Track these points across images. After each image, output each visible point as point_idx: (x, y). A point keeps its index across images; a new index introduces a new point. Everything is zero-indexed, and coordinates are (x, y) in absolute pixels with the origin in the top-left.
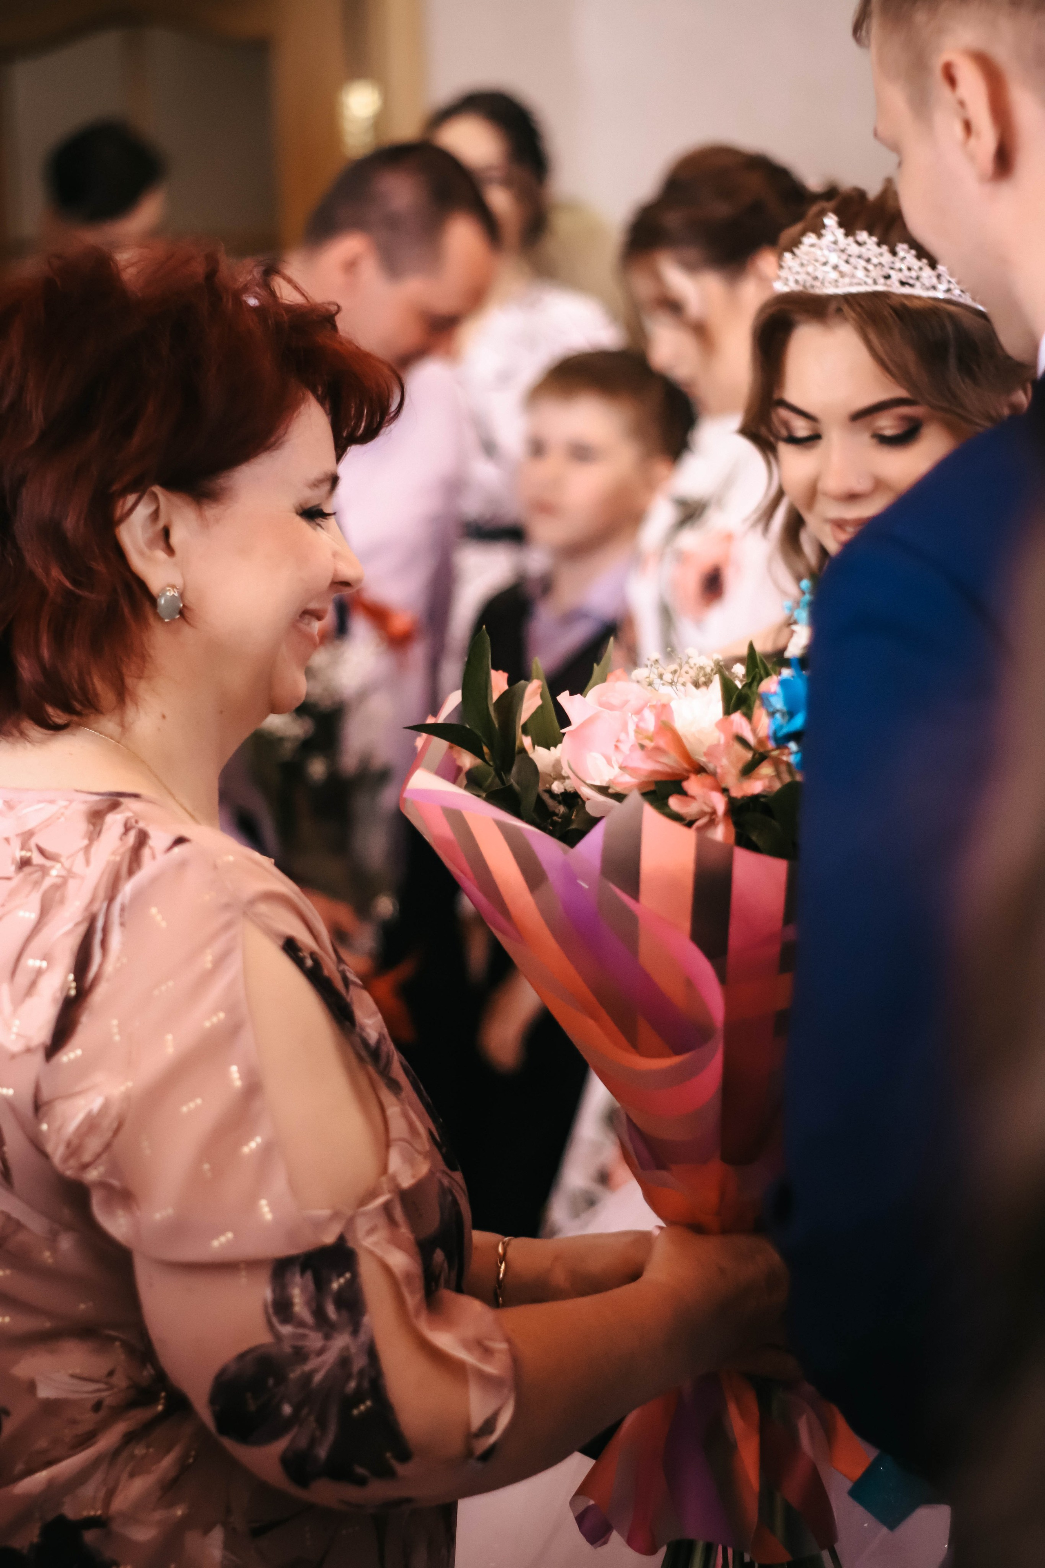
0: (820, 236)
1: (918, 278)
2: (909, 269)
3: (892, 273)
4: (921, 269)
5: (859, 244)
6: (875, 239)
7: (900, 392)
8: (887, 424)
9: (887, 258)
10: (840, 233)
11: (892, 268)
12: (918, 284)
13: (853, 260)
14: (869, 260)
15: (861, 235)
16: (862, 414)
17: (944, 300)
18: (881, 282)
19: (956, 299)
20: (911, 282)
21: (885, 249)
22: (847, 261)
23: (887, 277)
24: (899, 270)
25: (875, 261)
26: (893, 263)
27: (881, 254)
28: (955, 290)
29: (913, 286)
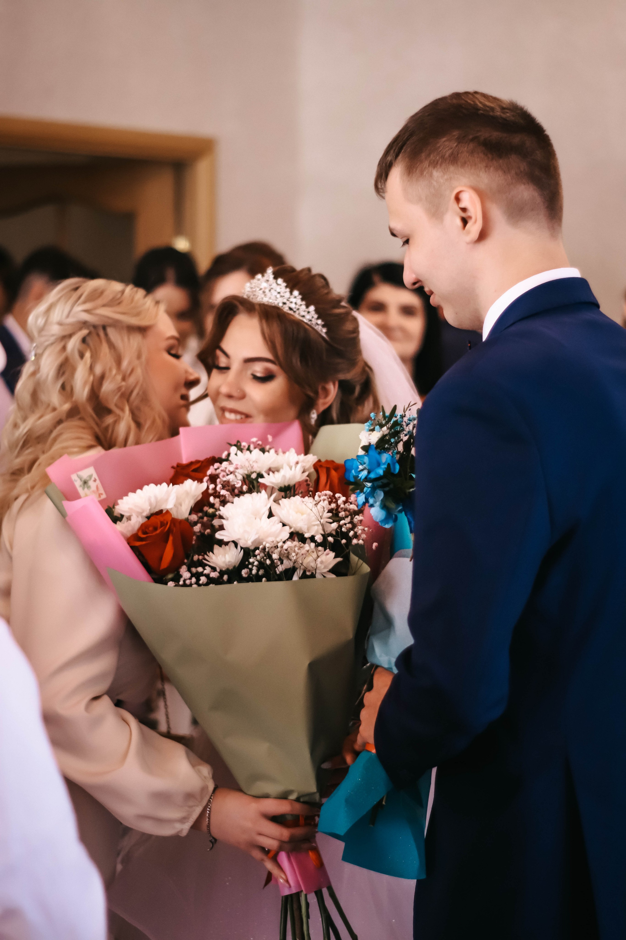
0: (263, 276)
1: (298, 309)
2: (296, 303)
3: (288, 303)
4: (301, 305)
5: (278, 284)
6: (285, 284)
7: (269, 356)
8: (259, 369)
9: (288, 295)
10: (272, 276)
11: (288, 300)
12: (297, 312)
13: (272, 291)
14: (279, 293)
15: (280, 281)
16: (249, 361)
17: (307, 324)
18: (281, 305)
19: (313, 326)
20: (295, 310)
21: (288, 290)
22: (270, 291)
23: (284, 303)
24: (291, 302)
25: (282, 294)
26: (289, 298)
27: (286, 292)
28: (314, 321)
29: (295, 312)
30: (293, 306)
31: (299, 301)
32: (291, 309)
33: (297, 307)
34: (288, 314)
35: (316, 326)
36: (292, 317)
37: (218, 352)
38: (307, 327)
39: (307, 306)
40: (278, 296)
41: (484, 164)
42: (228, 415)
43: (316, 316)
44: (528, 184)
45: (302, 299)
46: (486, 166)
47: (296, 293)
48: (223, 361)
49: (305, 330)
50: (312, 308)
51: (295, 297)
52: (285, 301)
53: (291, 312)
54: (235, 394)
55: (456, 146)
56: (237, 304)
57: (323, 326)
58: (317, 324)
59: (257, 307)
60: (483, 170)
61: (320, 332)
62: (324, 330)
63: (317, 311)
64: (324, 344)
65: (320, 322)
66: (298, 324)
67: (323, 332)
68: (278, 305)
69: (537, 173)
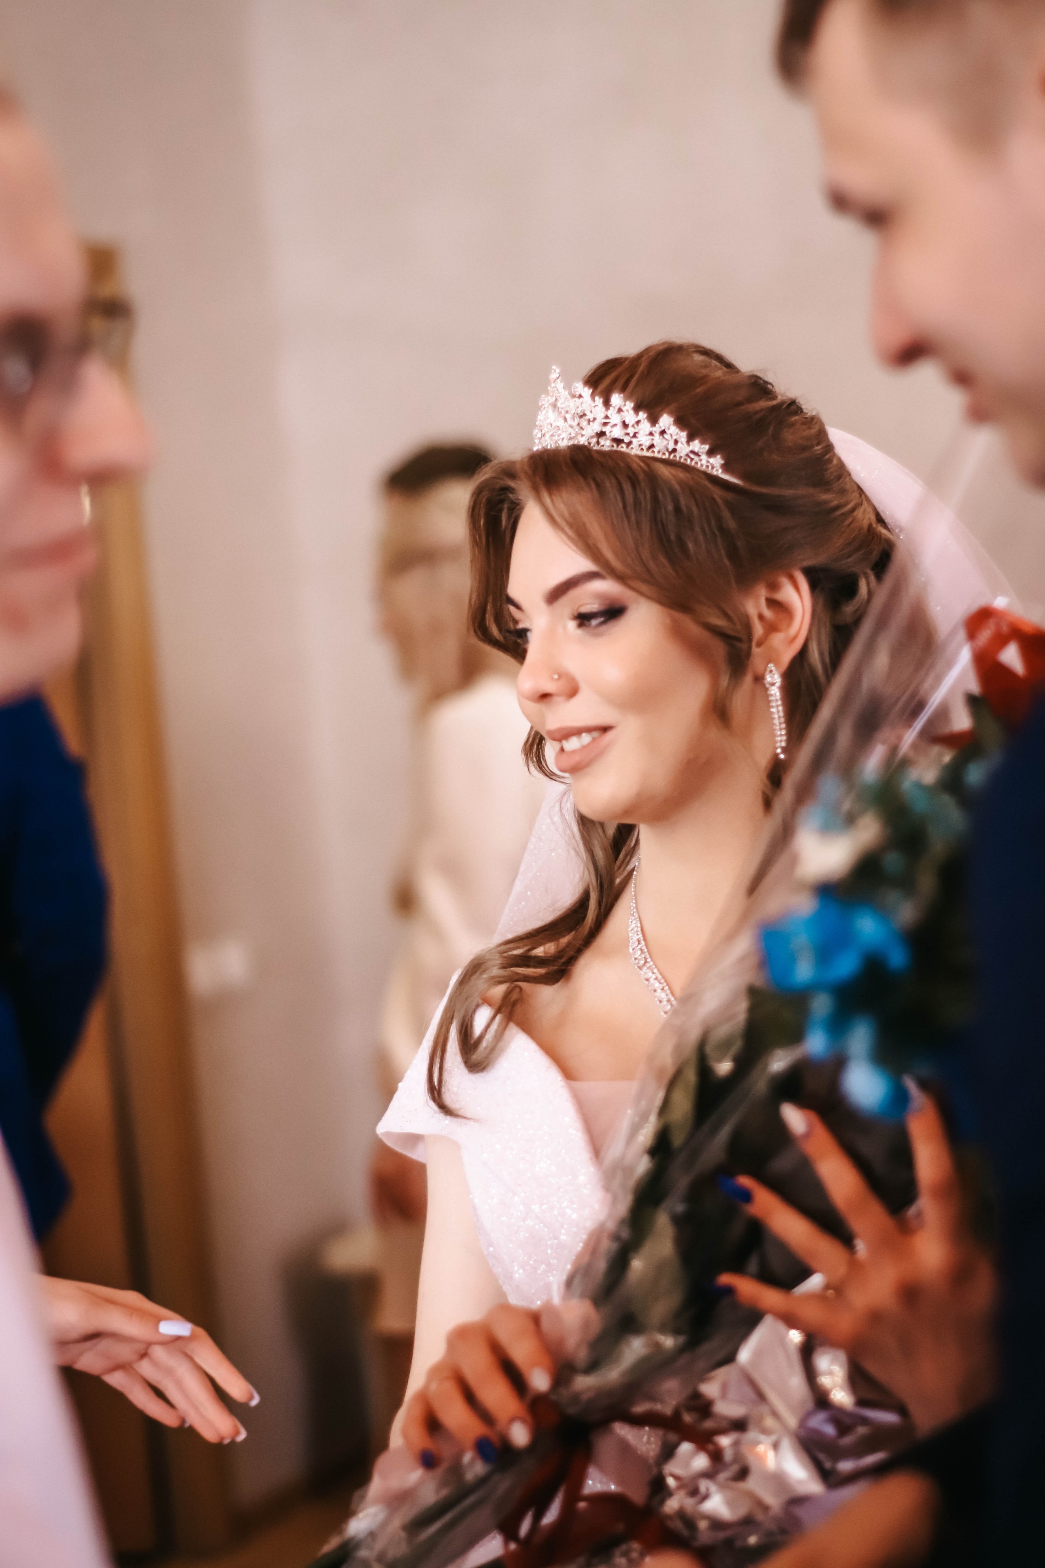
1: (635, 435)
2: (625, 424)
3: (606, 430)
5: (575, 397)
6: (591, 392)
8: (585, 599)
9: (600, 411)
10: (561, 387)
11: (604, 424)
12: (635, 442)
13: (569, 417)
14: (580, 415)
15: (576, 387)
16: (556, 594)
18: (592, 440)
19: (683, 460)
20: (627, 439)
21: (599, 400)
23: (601, 435)
24: (614, 426)
25: (589, 416)
26: (606, 418)
27: (594, 408)
28: (683, 449)
29: (628, 444)
30: (617, 433)
31: (630, 417)
32: (618, 441)
33: (631, 431)
34: (615, 454)
35: (691, 459)
36: (627, 458)
39: (654, 420)
40: (582, 423)
43: (683, 436)
45: (639, 408)
47: (618, 399)
50: (667, 420)
51: (620, 410)
52: (598, 427)
54: (549, 686)
57: (711, 453)
58: (694, 453)
61: (709, 471)
62: (717, 461)
63: (681, 422)
65: (696, 445)
67: (716, 467)
68: (587, 444)
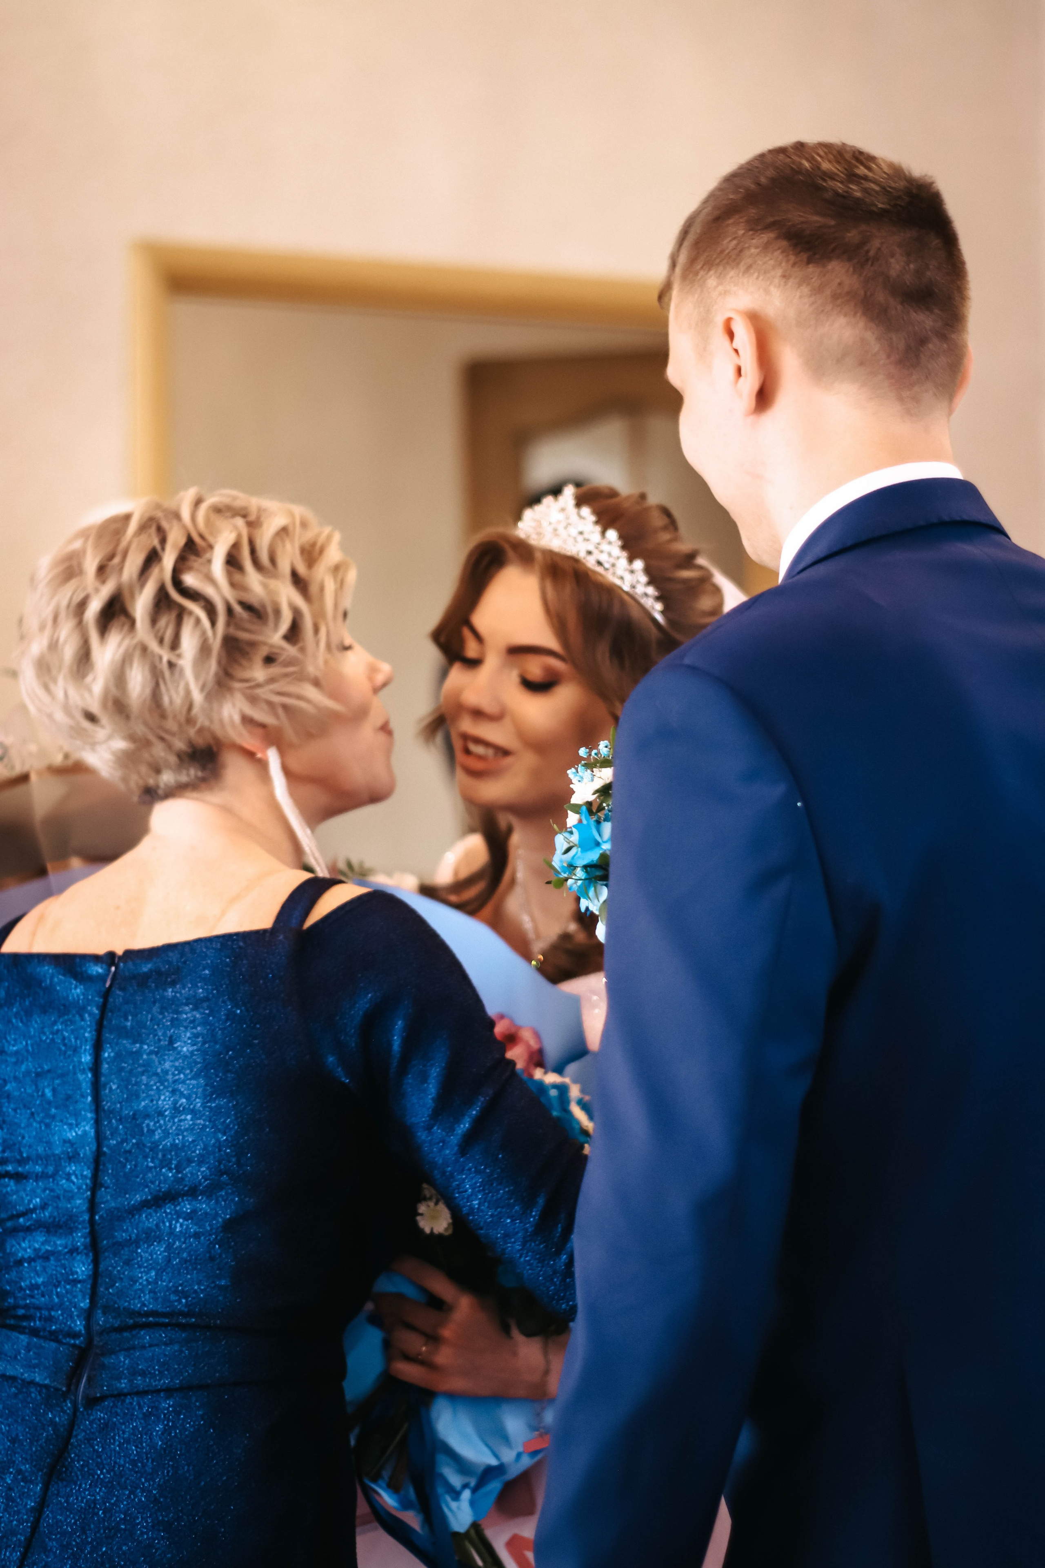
0: (556, 501)
1: (613, 565)
2: (610, 554)
3: (595, 552)
4: (618, 558)
5: (581, 517)
6: (594, 518)
7: (554, 645)
8: (535, 668)
9: (597, 537)
10: (571, 502)
11: (596, 547)
12: (611, 571)
13: (570, 528)
14: (581, 533)
15: (586, 511)
16: (517, 651)
17: (627, 593)
18: (582, 555)
19: (637, 597)
20: (607, 565)
21: (598, 529)
22: (566, 528)
23: (589, 553)
24: (602, 552)
25: (586, 536)
26: (599, 544)
27: (593, 532)
28: (640, 589)
29: (606, 569)
30: (603, 558)
31: (616, 551)
32: (599, 563)
33: (612, 560)
34: (595, 572)
35: (642, 598)
36: (600, 578)
37: (466, 632)
38: (626, 597)
39: (631, 560)
40: (580, 538)
41: (779, 272)
42: (473, 747)
43: (644, 579)
44: (855, 314)
45: (624, 547)
46: (784, 276)
47: (612, 534)
48: (472, 649)
49: (623, 603)
50: (639, 564)
51: (610, 543)
52: (591, 548)
53: (599, 569)
55: (744, 234)
56: (507, 547)
57: (658, 599)
58: (646, 595)
59: (538, 556)
60: (776, 281)
61: (651, 611)
62: (659, 607)
63: (647, 570)
64: (654, 630)
65: (651, 590)
66: (610, 591)
67: (656, 610)
68: (578, 555)
69: (881, 296)
